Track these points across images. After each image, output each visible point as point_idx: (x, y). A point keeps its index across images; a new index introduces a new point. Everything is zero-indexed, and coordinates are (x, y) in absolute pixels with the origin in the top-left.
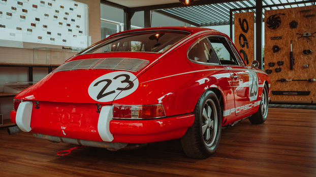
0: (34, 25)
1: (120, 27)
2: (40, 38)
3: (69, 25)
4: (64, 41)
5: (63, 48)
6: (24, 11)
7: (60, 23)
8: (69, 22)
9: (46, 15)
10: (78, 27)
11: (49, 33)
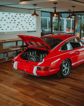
0: (18, 25)
1: (49, 19)
2: (20, 29)
3: (30, 23)
4: (28, 29)
5: (27, 32)
6: (15, 21)
7: (27, 23)
8: (30, 22)
9: (22, 21)
10: (32, 23)
11: (23, 27)
